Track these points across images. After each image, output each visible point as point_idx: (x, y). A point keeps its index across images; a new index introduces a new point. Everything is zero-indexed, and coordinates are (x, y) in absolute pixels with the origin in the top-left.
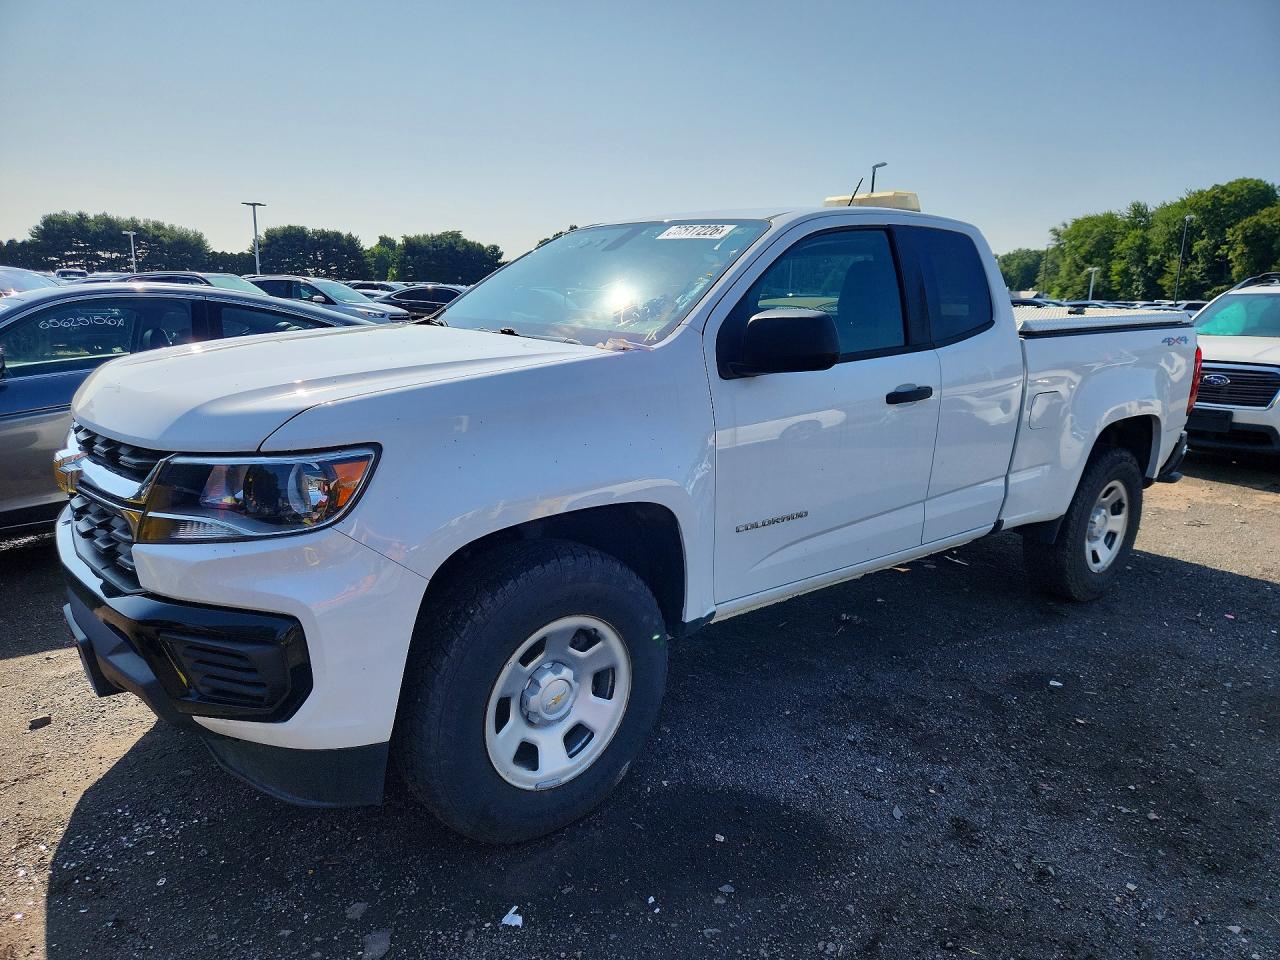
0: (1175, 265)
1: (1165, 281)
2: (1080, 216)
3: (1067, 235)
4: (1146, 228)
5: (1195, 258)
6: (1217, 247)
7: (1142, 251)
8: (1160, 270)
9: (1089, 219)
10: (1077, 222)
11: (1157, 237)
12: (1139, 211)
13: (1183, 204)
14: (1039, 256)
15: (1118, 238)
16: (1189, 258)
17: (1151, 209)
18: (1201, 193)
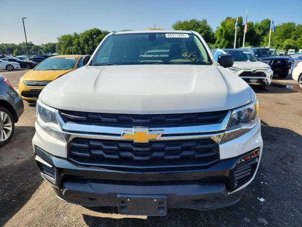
0: (86, 47)
1: (85, 50)
2: (63, 35)
3: (61, 39)
4: (78, 38)
5: (90, 45)
6: (93, 43)
7: (79, 44)
8: (83, 48)
9: (65, 36)
10: (62, 36)
11: (81, 41)
12: (76, 35)
13: (85, 33)
14: (55, 45)
15: (73, 41)
16: (89, 46)
17: (78, 34)
18: (88, 31)
